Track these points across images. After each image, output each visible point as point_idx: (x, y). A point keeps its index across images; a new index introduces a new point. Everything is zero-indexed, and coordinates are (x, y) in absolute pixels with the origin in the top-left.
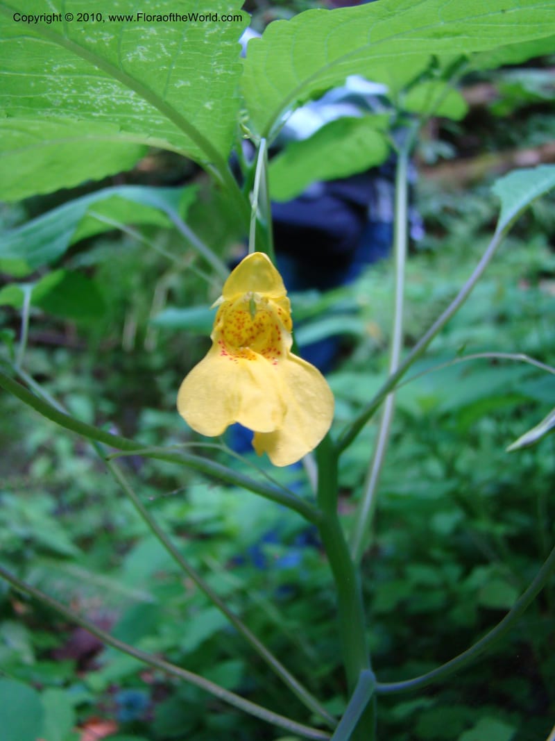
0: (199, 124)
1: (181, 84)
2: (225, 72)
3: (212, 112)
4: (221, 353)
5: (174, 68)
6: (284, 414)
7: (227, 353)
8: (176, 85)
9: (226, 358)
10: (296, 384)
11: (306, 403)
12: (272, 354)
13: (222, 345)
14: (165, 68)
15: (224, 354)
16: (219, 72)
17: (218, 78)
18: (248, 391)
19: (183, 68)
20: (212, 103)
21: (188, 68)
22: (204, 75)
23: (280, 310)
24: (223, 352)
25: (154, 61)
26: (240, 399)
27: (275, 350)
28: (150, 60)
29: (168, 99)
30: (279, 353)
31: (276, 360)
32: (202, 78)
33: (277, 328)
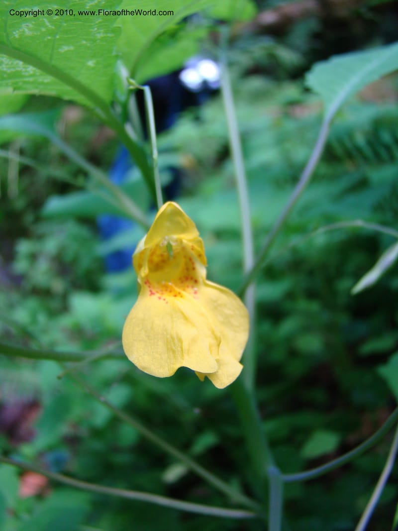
0: (84, 78)
1: (65, 48)
2: (105, 35)
3: (93, 68)
4: (149, 293)
5: (58, 37)
6: (219, 345)
7: (154, 291)
8: (60, 50)
9: (155, 298)
10: (215, 306)
11: (227, 321)
12: (190, 283)
13: (148, 285)
14: (49, 38)
15: (152, 293)
16: (99, 36)
17: (98, 41)
18: (185, 332)
19: (66, 36)
20: (94, 61)
21: (71, 36)
22: (86, 40)
23: (193, 246)
24: (151, 291)
25: (39, 34)
26: (180, 340)
27: (192, 278)
28: (35, 33)
29: (54, 63)
30: (196, 281)
31: (196, 289)
32: (84, 42)
33: (190, 259)
